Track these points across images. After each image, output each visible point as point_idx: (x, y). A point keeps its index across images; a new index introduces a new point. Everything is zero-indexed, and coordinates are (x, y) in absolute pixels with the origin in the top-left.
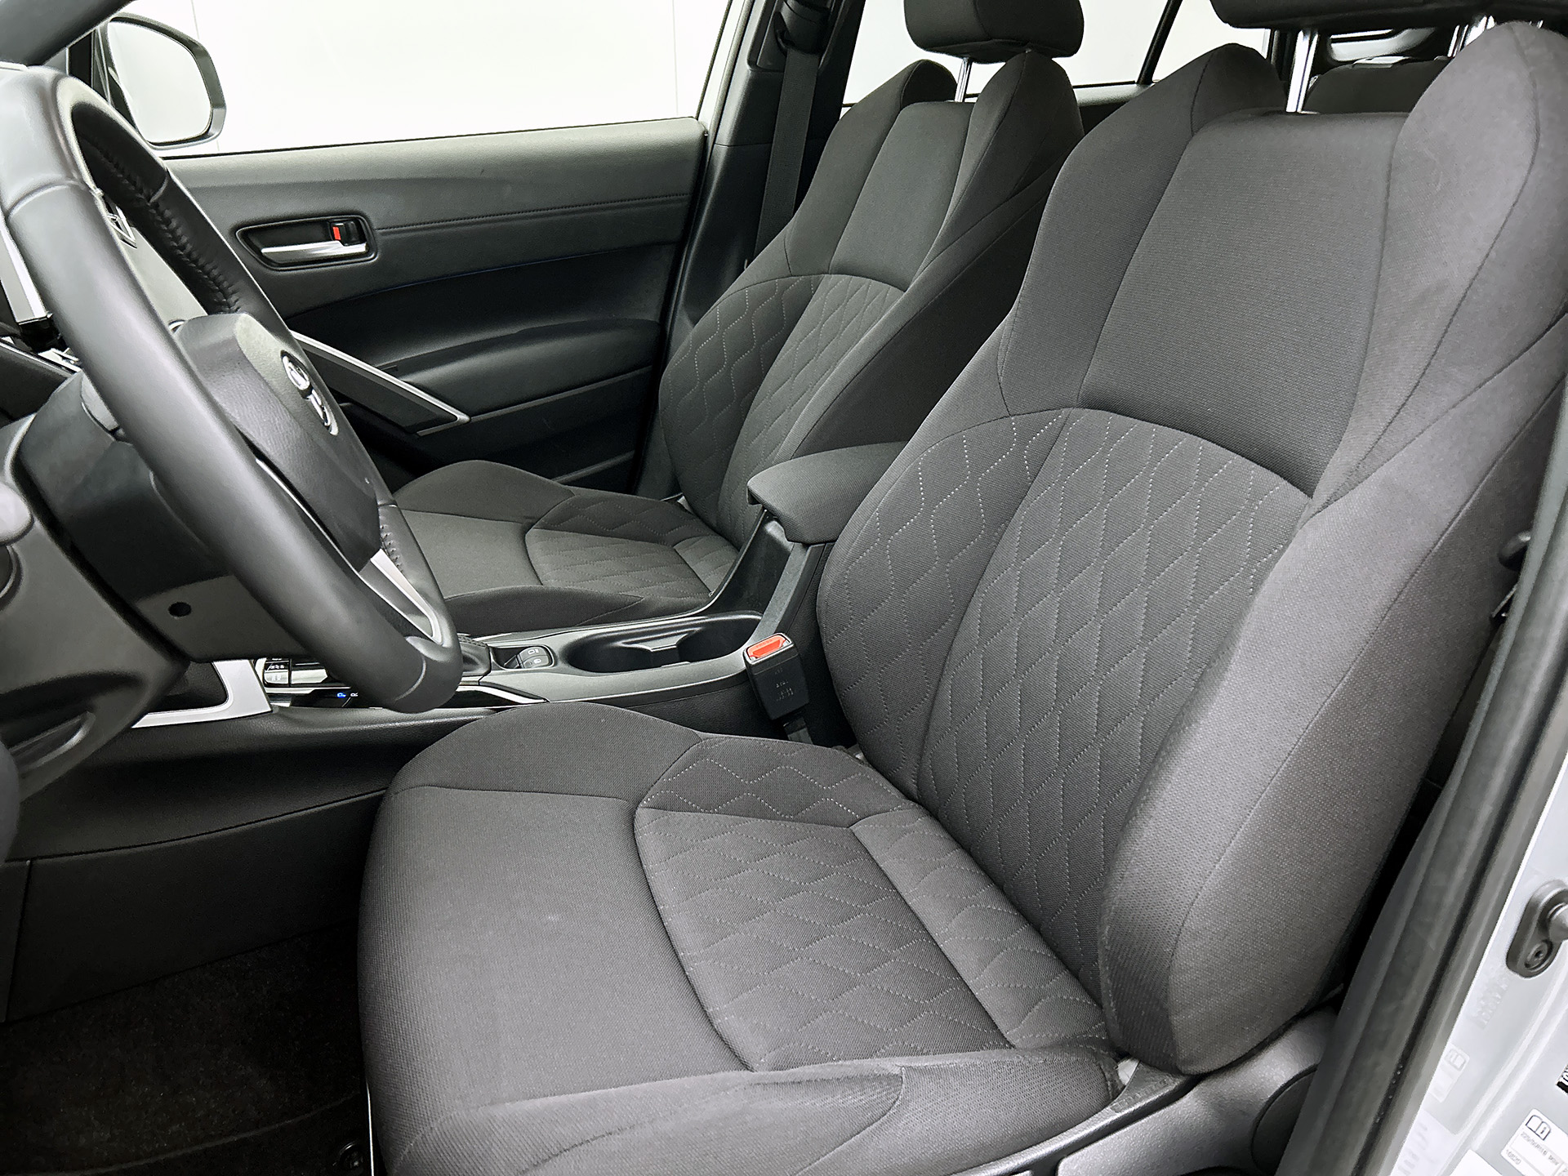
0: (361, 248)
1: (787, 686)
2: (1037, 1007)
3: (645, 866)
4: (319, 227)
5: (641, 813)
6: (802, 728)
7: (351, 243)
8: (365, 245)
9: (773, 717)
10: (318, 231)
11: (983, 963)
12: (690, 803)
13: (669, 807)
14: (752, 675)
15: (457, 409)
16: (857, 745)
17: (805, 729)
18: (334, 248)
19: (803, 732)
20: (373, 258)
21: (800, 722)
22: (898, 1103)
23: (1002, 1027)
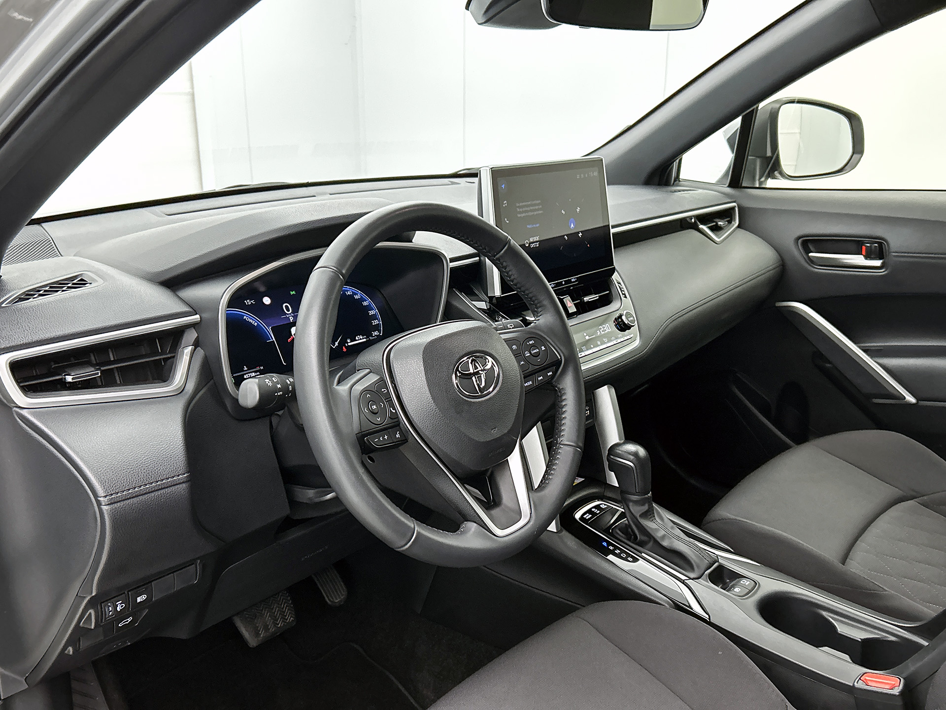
0: (878, 263)
4: (854, 245)
7: (872, 259)
8: (881, 261)
10: (853, 247)
15: (910, 393)
18: (858, 260)
20: (882, 272)
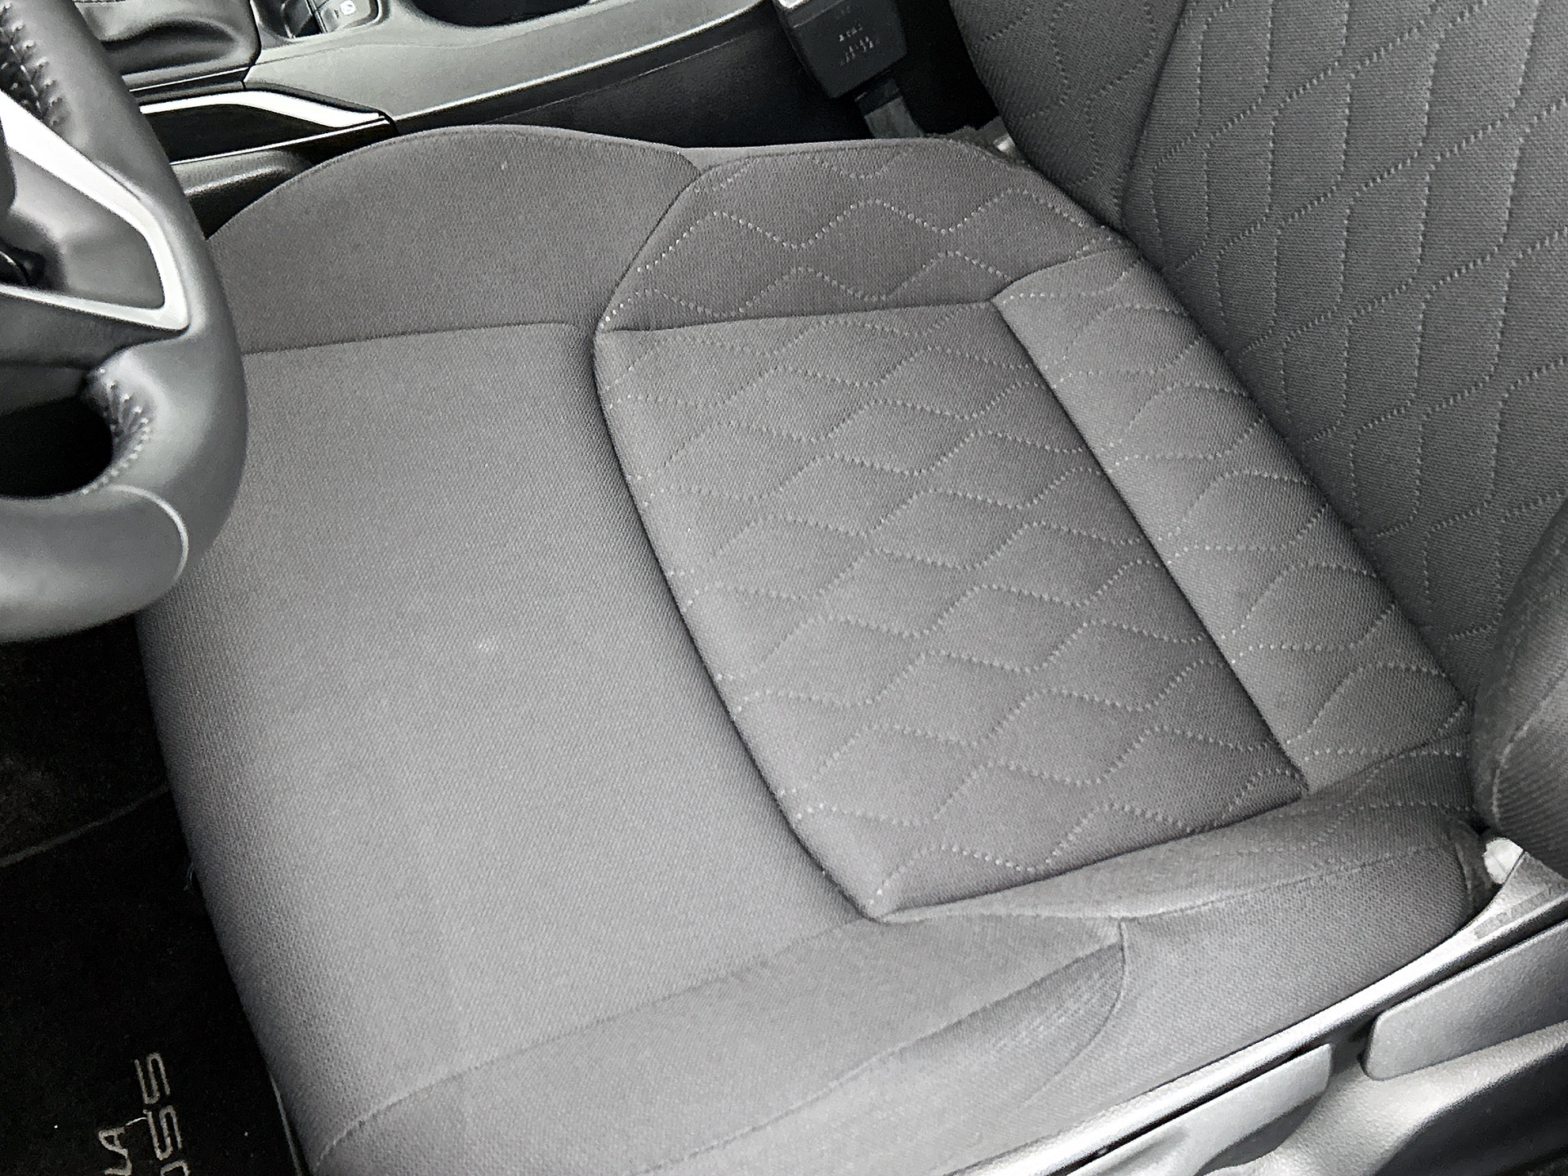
1: (861, 36)
2: (1341, 690)
3: (629, 477)
5: (607, 344)
6: (892, 98)
9: (835, 93)
11: (1245, 598)
12: (692, 306)
13: (653, 323)
14: (791, 30)
16: (998, 119)
17: (899, 100)
19: (895, 110)
21: (889, 88)
22: (1118, 1006)
23: (1280, 730)
